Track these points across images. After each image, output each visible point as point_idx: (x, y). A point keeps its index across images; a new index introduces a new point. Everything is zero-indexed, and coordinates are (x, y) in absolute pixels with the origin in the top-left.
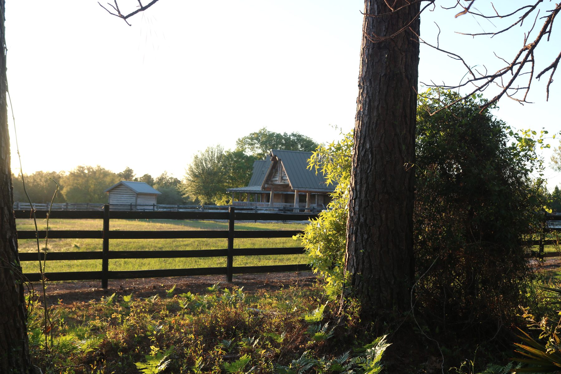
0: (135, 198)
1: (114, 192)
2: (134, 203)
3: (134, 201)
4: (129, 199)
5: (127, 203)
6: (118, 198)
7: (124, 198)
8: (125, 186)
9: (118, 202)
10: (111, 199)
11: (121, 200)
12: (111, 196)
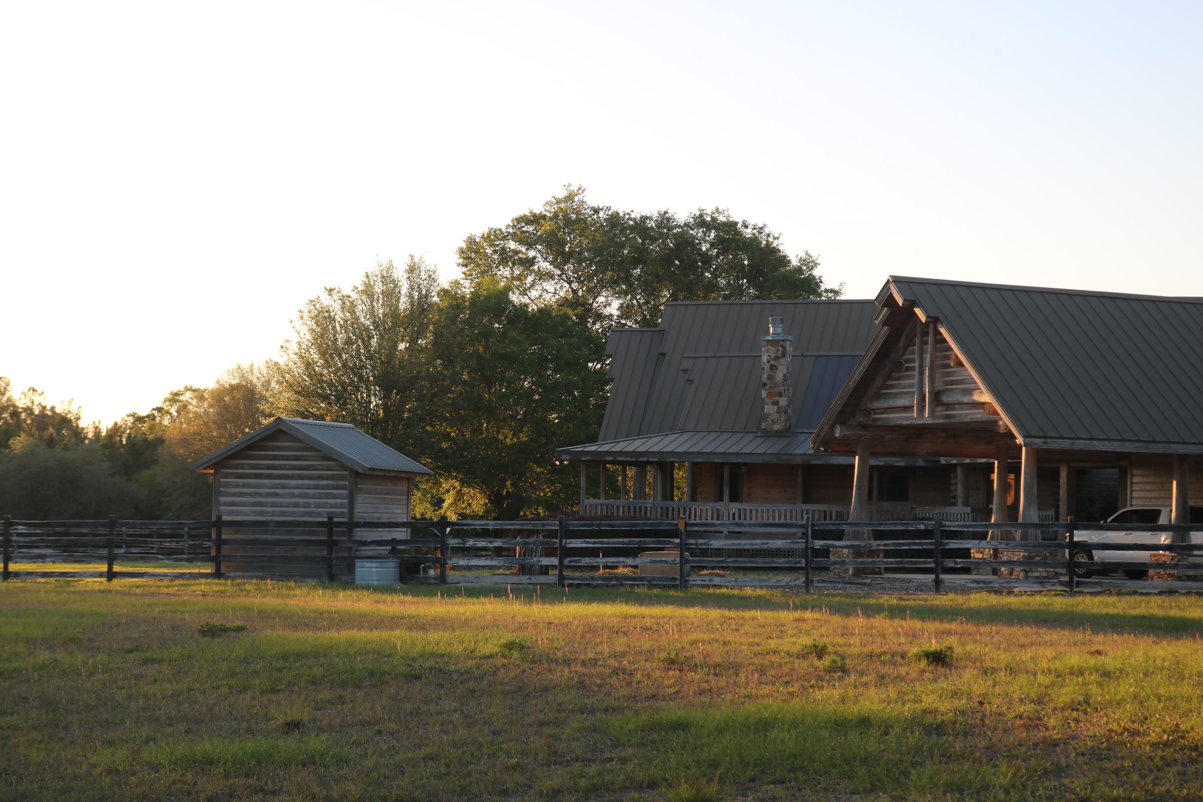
0: (346, 492)
1: (242, 467)
2: (342, 515)
3: (342, 506)
4: (314, 497)
5: (305, 514)
6: (257, 494)
7: (294, 496)
8: (294, 439)
9: (262, 513)
10: (223, 499)
11: (274, 505)
12: (227, 485)
